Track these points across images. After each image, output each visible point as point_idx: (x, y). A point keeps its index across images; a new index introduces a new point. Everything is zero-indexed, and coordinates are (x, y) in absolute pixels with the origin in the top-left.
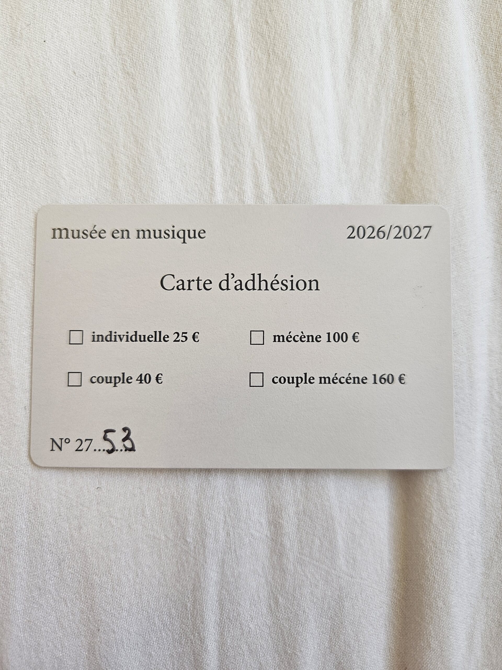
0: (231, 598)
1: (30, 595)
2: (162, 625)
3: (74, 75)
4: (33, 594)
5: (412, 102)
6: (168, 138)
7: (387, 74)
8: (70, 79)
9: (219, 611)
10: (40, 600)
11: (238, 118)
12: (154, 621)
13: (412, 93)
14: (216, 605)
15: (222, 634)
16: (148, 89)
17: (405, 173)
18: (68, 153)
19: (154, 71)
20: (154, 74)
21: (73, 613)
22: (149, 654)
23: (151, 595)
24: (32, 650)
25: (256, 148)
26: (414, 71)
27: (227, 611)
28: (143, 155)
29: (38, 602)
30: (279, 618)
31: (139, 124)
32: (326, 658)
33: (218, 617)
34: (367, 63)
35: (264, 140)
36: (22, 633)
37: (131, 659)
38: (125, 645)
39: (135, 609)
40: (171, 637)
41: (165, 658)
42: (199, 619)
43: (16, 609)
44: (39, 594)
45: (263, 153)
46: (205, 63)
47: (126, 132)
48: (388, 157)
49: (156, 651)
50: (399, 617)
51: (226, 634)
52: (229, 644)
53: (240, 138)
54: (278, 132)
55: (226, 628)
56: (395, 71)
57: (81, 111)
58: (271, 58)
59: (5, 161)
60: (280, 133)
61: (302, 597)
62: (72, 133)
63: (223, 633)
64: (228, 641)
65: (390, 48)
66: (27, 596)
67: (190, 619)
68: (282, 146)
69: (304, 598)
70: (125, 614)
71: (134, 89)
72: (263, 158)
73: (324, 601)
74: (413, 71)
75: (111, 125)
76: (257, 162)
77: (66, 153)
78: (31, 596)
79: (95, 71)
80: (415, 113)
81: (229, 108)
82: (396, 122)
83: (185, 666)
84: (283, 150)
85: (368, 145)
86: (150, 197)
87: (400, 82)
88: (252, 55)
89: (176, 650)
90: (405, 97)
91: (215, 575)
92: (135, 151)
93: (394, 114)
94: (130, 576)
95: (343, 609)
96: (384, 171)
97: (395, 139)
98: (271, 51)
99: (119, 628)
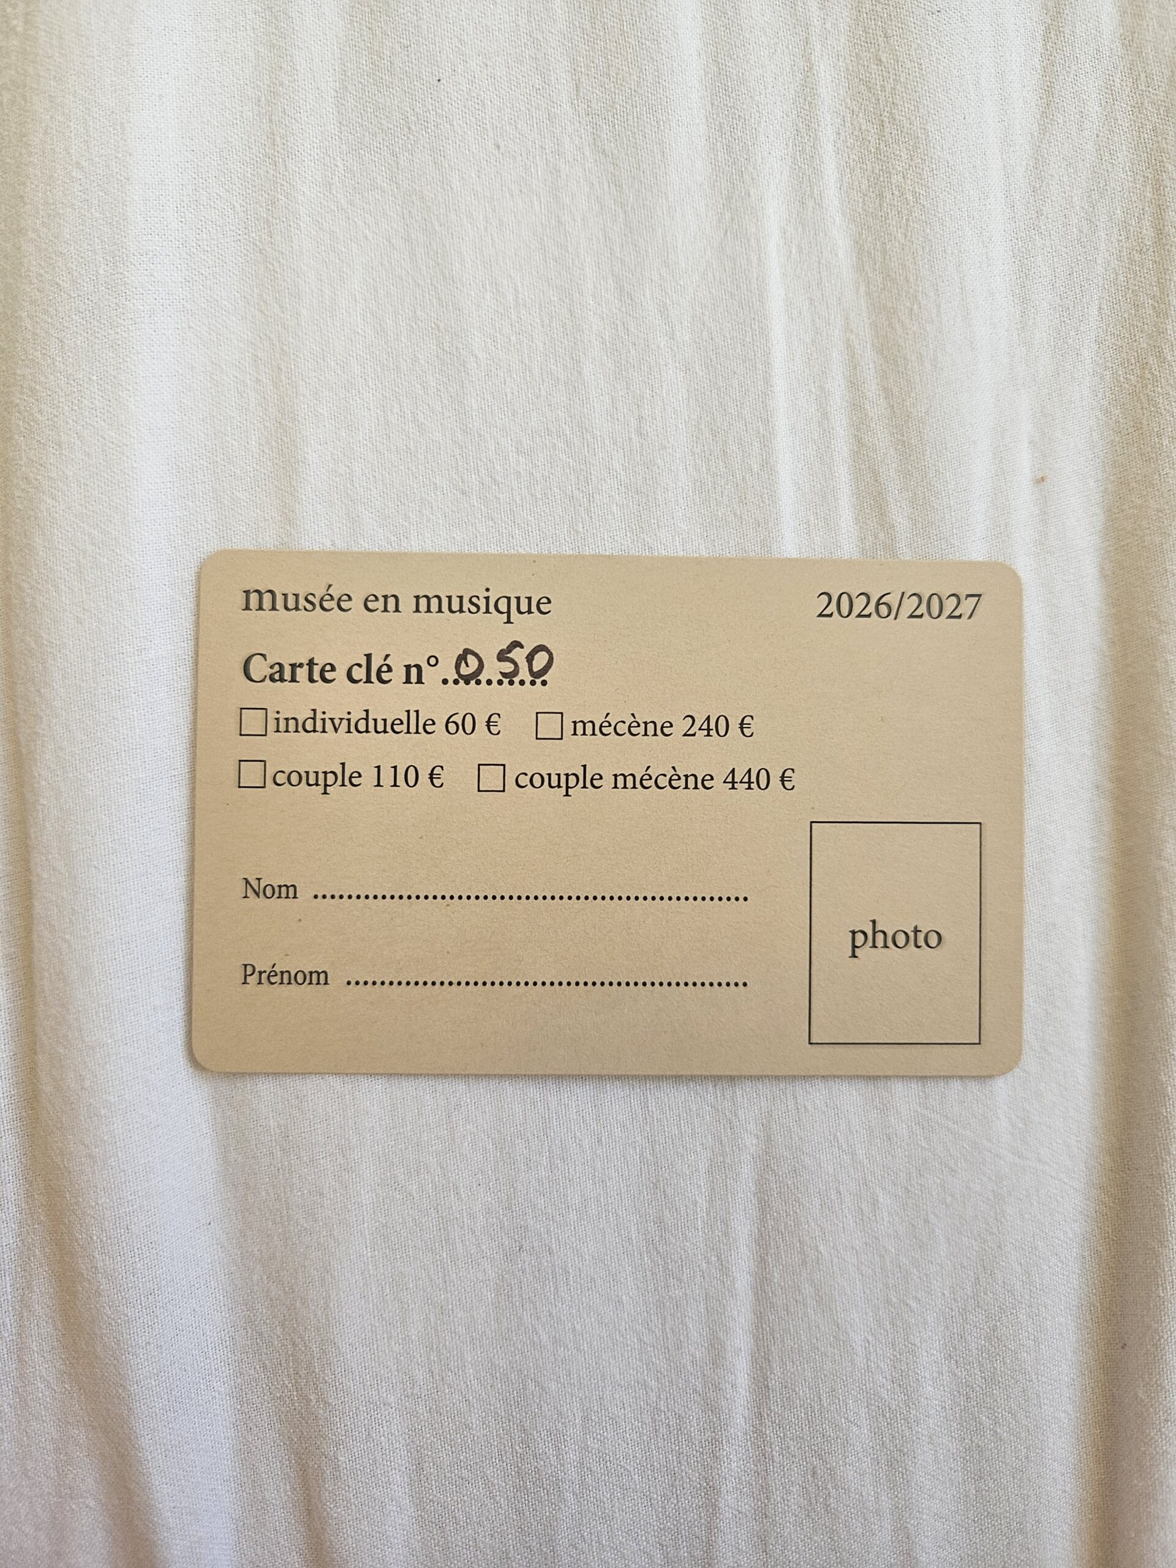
0: (782, 1190)
1: (389, 1174)
2: (644, 1242)
3: (497, 151)
4: (396, 1172)
5: (1161, 226)
6: (682, 283)
7: (1110, 170)
8: (488, 159)
9: (758, 1215)
10: (407, 1183)
11: (817, 250)
12: (628, 1233)
13: (1160, 209)
14: (753, 1201)
15: (762, 1261)
16: (643, 185)
17: (1144, 366)
18: (483, 305)
19: (655, 150)
20: (656, 155)
21: (471, 1212)
22: (617, 1299)
23: (625, 1181)
24: (388, 1284)
25: (852, 310)
26: (1167, 165)
27: (775, 1214)
28: (633, 318)
29: (404, 1188)
30: (877, 1235)
31: (624, 255)
32: (966, 1319)
33: (756, 1225)
34: (1071, 146)
35: (868, 294)
36: (369, 1250)
37: (581, 1308)
38: (571, 1279)
39: (593, 1207)
40: (660, 1266)
41: (648, 1309)
42: (720, 1227)
43: (360, 1200)
44: (406, 1172)
45: (865, 319)
46: (755, 136)
47: (599, 268)
48: (1109, 333)
49: (631, 1294)
50: (1111, 1242)
51: (770, 1260)
52: (776, 1280)
53: (822, 289)
54: (898, 278)
55: (771, 1249)
56: (1127, 164)
57: (510, 223)
58: (887, 130)
59: (359, 317)
60: (902, 279)
61: (924, 1191)
62: (491, 265)
63: (766, 1257)
64: (776, 1274)
65: (1117, 120)
66: (383, 1176)
67: (700, 1230)
68: (904, 305)
69: (928, 1195)
70: (573, 1216)
71: (616, 185)
72: (866, 330)
73: (966, 1202)
74: (1164, 167)
75: (568, 252)
76: (854, 337)
77: (478, 306)
78: (391, 1175)
79: (537, 146)
80: (1167, 247)
81: (800, 230)
82: (1127, 265)
83: (688, 1323)
84: (906, 312)
85: (1071, 309)
86: (645, 400)
87: (1138, 186)
88: (848, 124)
89: (670, 1293)
90: (1146, 216)
91: (754, 1142)
92: (616, 308)
93: (1125, 249)
94: (586, 1143)
95: (1003, 1219)
96: (1101, 362)
97: (1125, 299)
98: (885, 116)
99: (561, 1243)
